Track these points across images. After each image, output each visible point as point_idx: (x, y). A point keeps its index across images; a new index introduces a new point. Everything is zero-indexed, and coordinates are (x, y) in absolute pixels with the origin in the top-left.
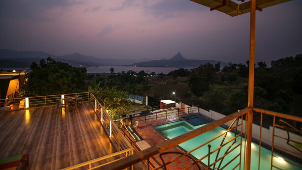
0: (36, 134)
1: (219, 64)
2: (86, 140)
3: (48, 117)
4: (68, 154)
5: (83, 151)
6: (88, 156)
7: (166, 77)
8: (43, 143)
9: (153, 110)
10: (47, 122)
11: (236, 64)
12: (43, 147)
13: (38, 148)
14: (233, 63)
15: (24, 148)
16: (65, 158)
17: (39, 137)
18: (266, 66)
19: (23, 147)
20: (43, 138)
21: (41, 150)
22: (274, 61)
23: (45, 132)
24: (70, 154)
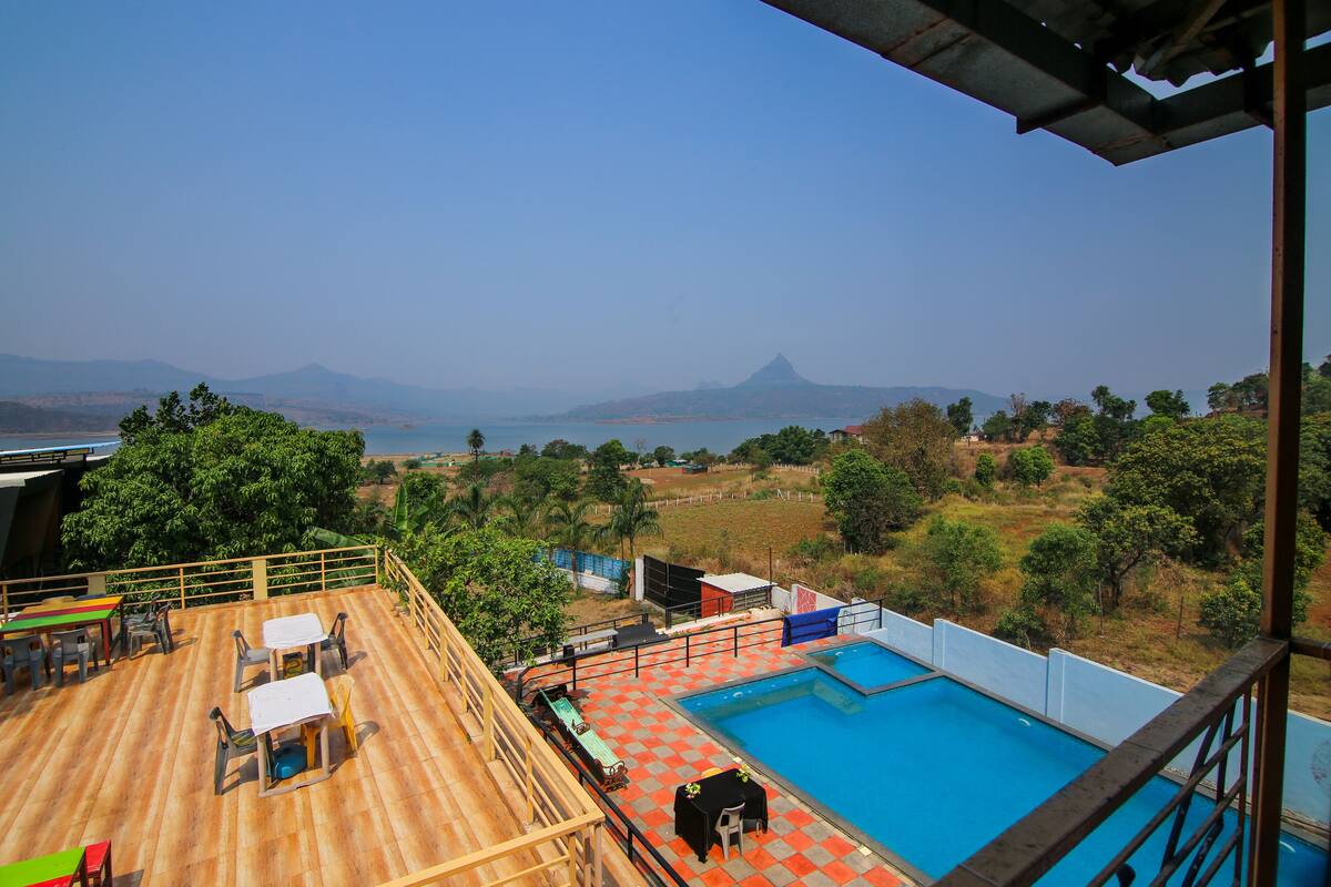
0: (139, 745)
1: (965, 403)
2: (375, 770)
3: (194, 664)
4: (294, 838)
5: (360, 821)
6: (386, 850)
7: (722, 467)
8: (174, 787)
9: (669, 624)
10: (189, 686)
11: (1045, 405)
12: (174, 807)
13: (152, 811)
14: (1030, 399)
15: (88, 813)
16: (280, 857)
17: (156, 760)
18: (1184, 408)
19: (83, 804)
20: (172, 761)
21: (166, 822)
22: (1221, 386)
23: (184, 734)
24: (303, 837)
